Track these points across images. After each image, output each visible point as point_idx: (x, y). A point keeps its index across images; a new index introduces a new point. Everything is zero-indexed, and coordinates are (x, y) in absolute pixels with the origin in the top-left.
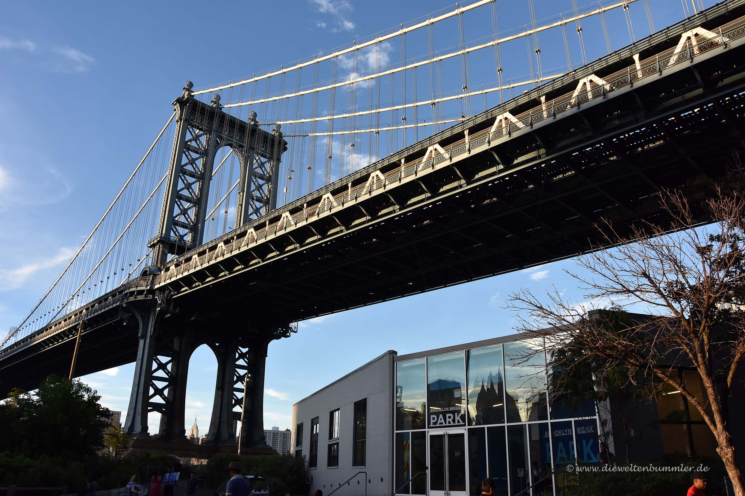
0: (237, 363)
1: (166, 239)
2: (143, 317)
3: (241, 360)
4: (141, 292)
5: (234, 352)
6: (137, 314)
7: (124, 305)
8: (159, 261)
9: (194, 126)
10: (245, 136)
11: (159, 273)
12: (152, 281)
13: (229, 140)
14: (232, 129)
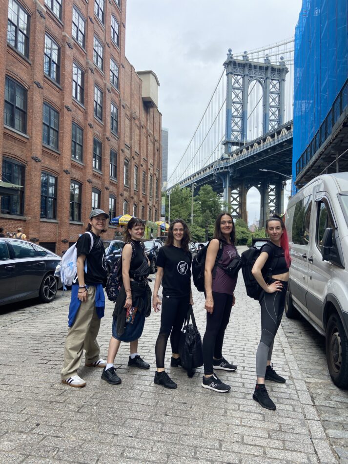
0: (270, 194)
1: (230, 140)
2: (224, 178)
3: (272, 192)
4: (222, 168)
5: (268, 189)
6: (222, 178)
7: (216, 175)
8: (228, 152)
9: (236, 75)
10: (263, 72)
11: (228, 157)
12: (226, 163)
13: (255, 77)
14: (256, 69)
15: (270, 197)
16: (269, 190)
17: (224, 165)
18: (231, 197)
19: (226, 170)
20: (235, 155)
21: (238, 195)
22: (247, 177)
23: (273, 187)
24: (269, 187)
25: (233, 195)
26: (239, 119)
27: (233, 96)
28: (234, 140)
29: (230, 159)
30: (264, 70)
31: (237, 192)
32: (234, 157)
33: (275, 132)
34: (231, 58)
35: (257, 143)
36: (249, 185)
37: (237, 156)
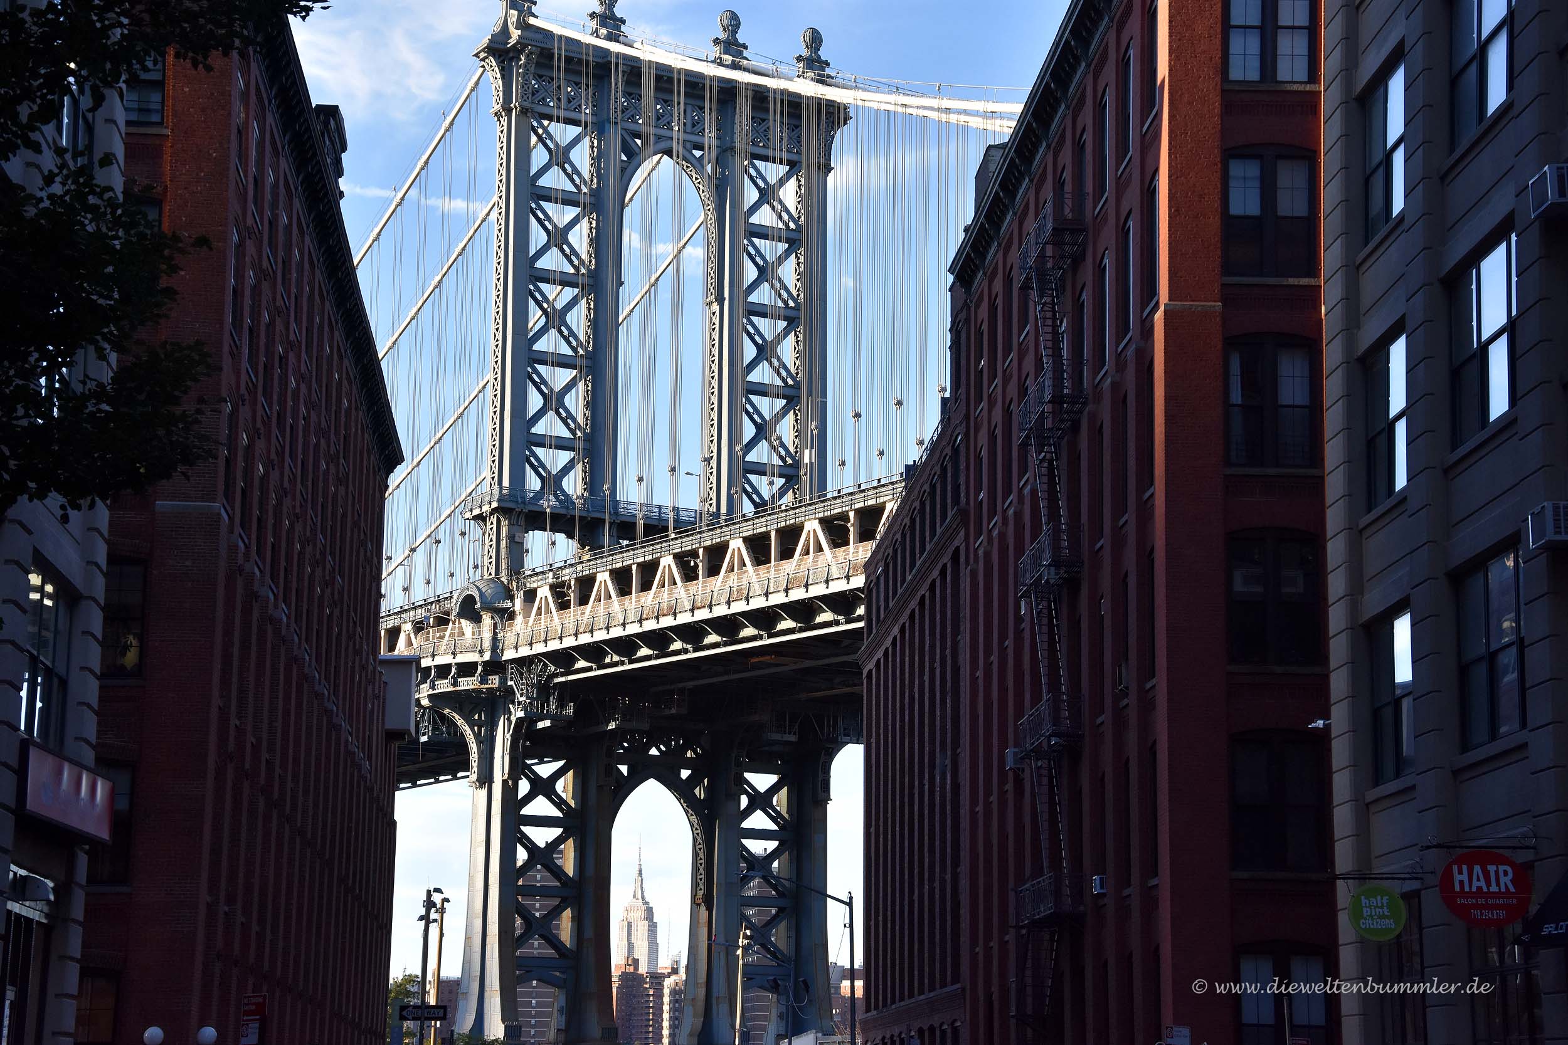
0: (747, 824)
1: (517, 502)
2: (478, 729)
3: (758, 813)
4: (466, 669)
6: (460, 721)
7: (425, 702)
8: (503, 565)
9: (550, 118)
10: (707, 110)
11: (508, 604)
12: (495, 640)
13: (659, 138)
14: (666, 97)
15: (744, 841)
16: (744, 801)
17: (481, 652)
18: (518, 845)
19: (494, 681)
20: (544, 592)
21: (557, 832)
23: (762, 781)
24: (740, 781)
25: (528, 830)
26: (567, 375)
27: (538, 237)
28: (539, 495)
29: (519, 619)
30: (710, 103)
31: (555, 813)
32: (539, 608)
33: (770, 525)
34: (523, 25)
35: (678, 557)
36: (624, 769)
37: (563, 606)
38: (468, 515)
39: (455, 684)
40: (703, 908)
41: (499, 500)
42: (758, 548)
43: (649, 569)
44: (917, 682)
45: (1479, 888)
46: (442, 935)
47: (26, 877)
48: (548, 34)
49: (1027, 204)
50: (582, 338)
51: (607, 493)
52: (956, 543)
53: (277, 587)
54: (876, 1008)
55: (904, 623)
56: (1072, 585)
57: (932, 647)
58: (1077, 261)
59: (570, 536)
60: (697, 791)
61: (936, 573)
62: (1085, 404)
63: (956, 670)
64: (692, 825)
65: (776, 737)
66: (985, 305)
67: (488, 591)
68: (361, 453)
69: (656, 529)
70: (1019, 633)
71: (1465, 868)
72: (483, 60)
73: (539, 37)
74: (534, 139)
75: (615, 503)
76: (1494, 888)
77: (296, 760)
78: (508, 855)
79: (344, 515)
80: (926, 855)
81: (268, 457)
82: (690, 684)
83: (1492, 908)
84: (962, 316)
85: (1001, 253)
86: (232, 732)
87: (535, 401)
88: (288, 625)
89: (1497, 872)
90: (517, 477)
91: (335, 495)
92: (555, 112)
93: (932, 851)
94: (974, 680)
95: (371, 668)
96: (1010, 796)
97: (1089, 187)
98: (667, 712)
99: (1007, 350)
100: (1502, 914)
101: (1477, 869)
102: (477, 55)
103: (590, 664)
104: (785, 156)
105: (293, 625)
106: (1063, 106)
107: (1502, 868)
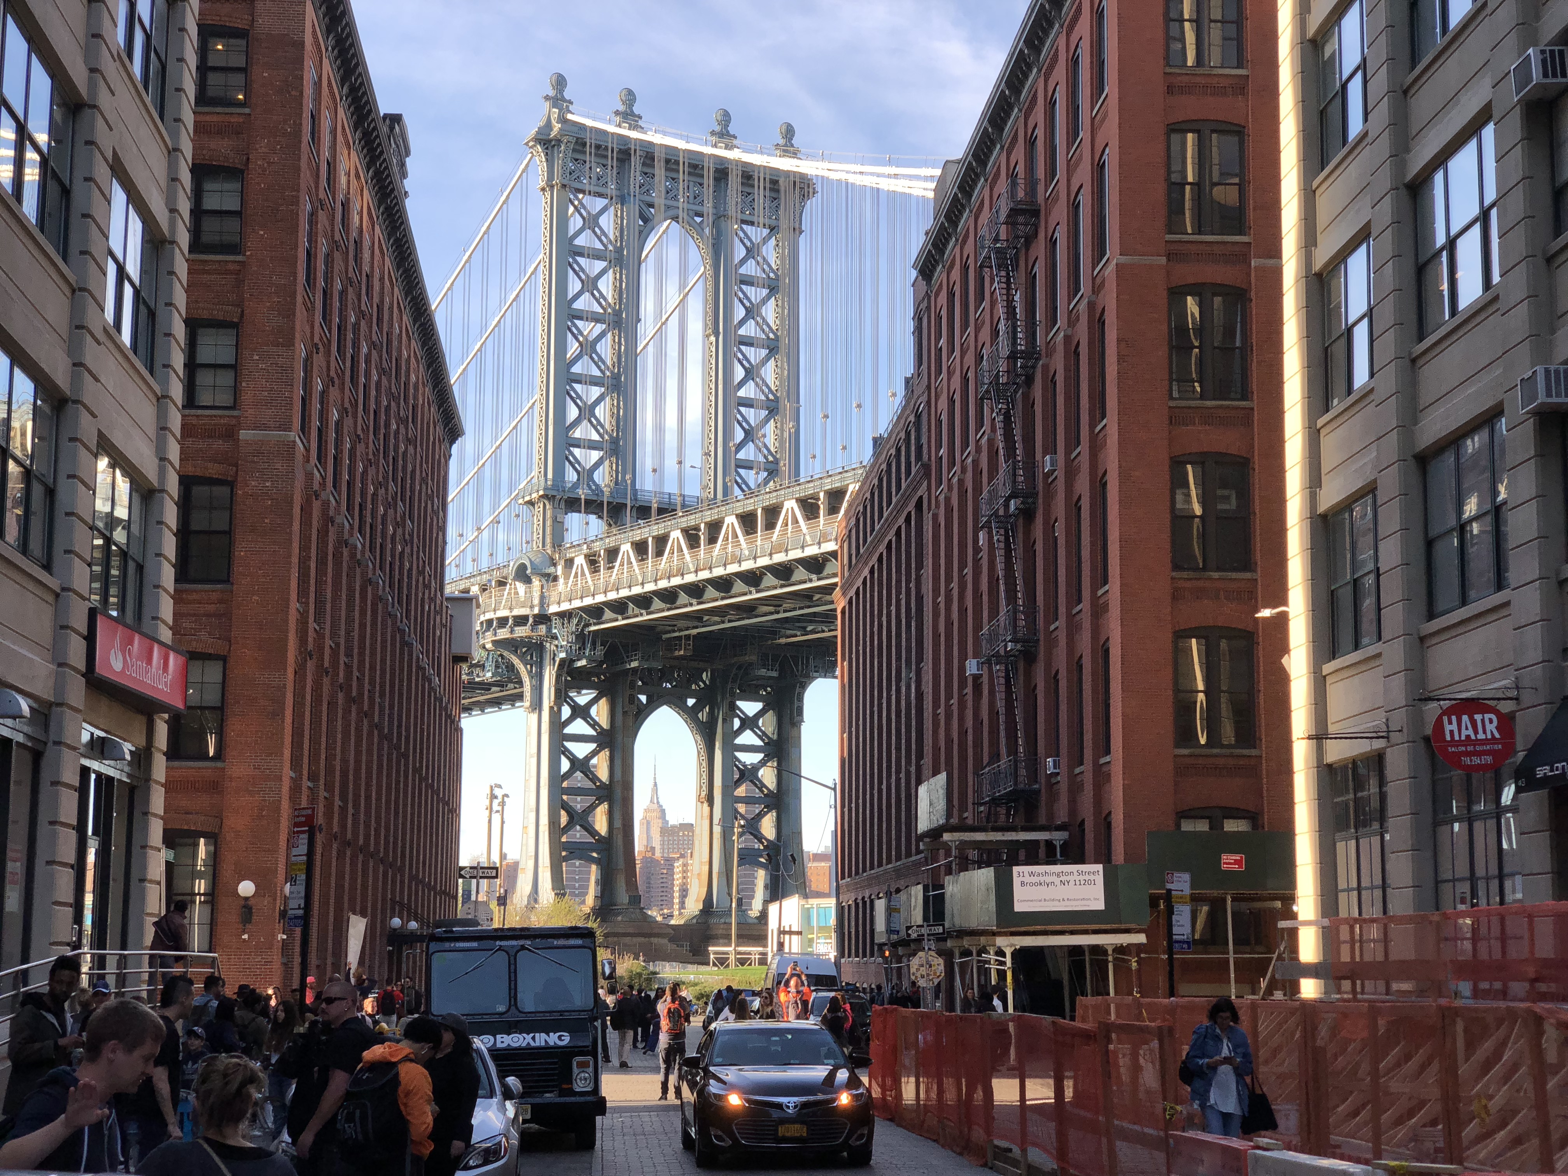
0: (739, 741)
1: (559, 490)
2: (530, 668)
3: (747, 732)
5: (728, 721)
6: (516, 661)
7: (489, 646)
8: (548, 540)
9: (583, 192)
10: (705, 186)
11: (552, 570)
12: (542, 597)
13: (668, 207)
14: (674, 175)
15: (738, 754)
16: (737, 723)
17: (532, 607)
18: (563, 757)
19: (542, 629)
20: (580, 561)
21: (594, 745)
22: (634, 664)
23: (750, 708)
24: (733, 707)
25: (569, 745)
26: (597, 391)
27: (574, 285)
28: (576, 485)
29: (561, 580)
30: (709, 180)
31: (590, 732)
32: (576, 573)
33: (757, 505)
34: (563, 120)
35: (686, 531)
36: (643, 698)
37: (595, 570)
38: (521, 501)
39: (512, 632)
40: (706, 805)
41: (545, 489)
42: (748, 521)
43: (661, 541)
44: (885, 612)
45: (1468, 737)
46: (503, 822)
47: (103, 738)
48: (582, 127)
49: (983, 200)
50: (609, 363)
51: (629, 482)
52: (919, 493)
53: (353, 519)
54: (850, 876)
55: (873, 566)
56: (1027, 514)
57: (899, 581)
58: (1030, 239)
59: (600, 517)
60: (700, 715)
61: (901, 521)
62: (1038, 359)
63: (920, 598)
64: (696, 742)
65: (763, 672)
66: (944, 293)
67: (537, 561)
68: (428, 424)
69: (666, 510)
70: (977, 562)
71: (1454, 718)
72: (531, 147)
73: (575, 129)
74: (571, 209)
75: (635, 492)
76: (1481, 736)
77: (372, 668)
78: (554, 764)
79: (413, 471)
80: (894, 752)
81: (342, 405)
82: (695, 632)
83: (1479, 754)
84: (924, 305)
85: (958, 247)
86: (311, 634)
87: (573, 413)
88: (363, 552)
89: (1483, 721)
90: (559, 472)
91: (405, 453)
92: (587, 188)
93: (898, 749)
94: (936, 605)
95: (438, 602)
96: (970, 698)
97: (1040, 172)
98: (677, 653)
99: (965, 325)
100: (1489, 759)
101: (1465, 718)
102: (527, 144)
103: (615, 616)
104: (767, 221)
105: (368, 554)
106: (1016, 110)
107: (1487, 716)
